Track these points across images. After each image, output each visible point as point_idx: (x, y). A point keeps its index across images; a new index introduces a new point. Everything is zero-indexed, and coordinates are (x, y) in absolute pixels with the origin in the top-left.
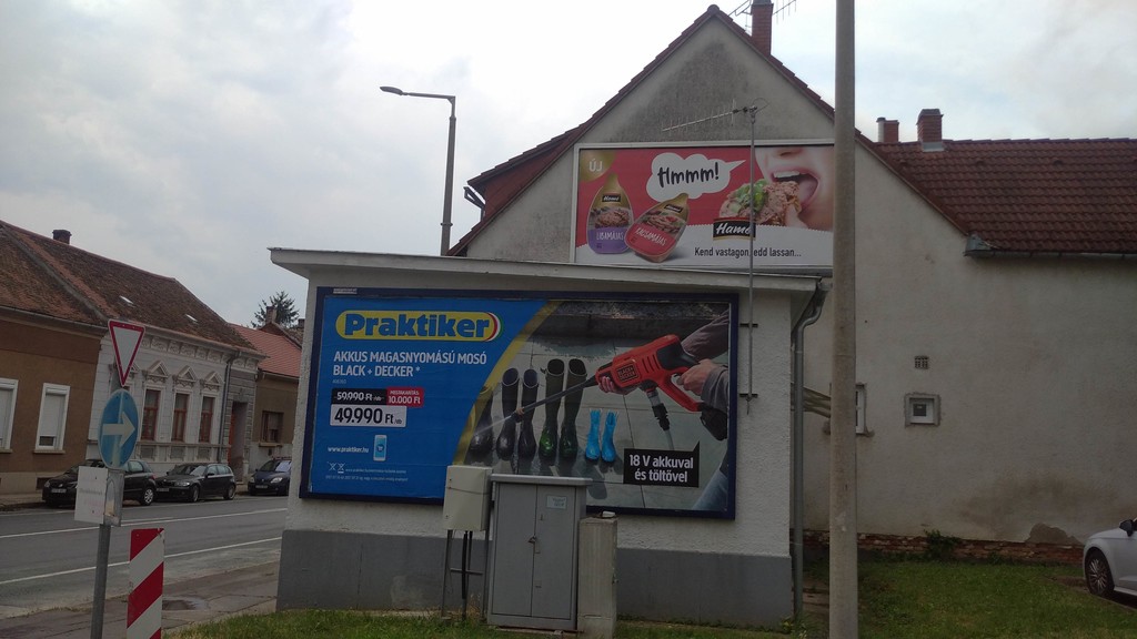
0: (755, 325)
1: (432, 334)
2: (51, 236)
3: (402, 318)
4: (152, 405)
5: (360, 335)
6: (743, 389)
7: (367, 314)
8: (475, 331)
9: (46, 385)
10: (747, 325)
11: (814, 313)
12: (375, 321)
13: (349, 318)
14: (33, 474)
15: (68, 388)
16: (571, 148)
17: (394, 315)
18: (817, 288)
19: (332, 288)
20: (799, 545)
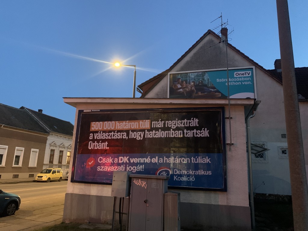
0: (231, 118)
2: (38, 111)
4: (61, 155)
6: (228, 142)
9: (32, 149)
10: (228, 118)
11: (253, 114)
14: (28, 173)
15: (38, 150)
16: (167, 74)
18: (255, 103)
19: (83, 110)
20: (252, 202)
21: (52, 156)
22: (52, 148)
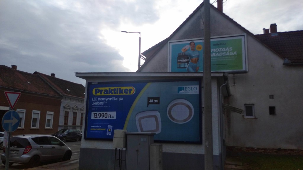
1: (117, 93)
2: (50, 75)
3: (110, 89)
4: (75, 116)
5: (99, 94)
6: (203, 106)
7: (100, 89)
8: (129, 92)
9: (47, 112)
10: (203, 87)
11: (225, 83)
12: (102, 90)
13: (96, 90)
15: (53, 112)
16: (167, 42)
17: (107, 88)
19: (91, 83)
21: (66, 117)
22: (66, 110)
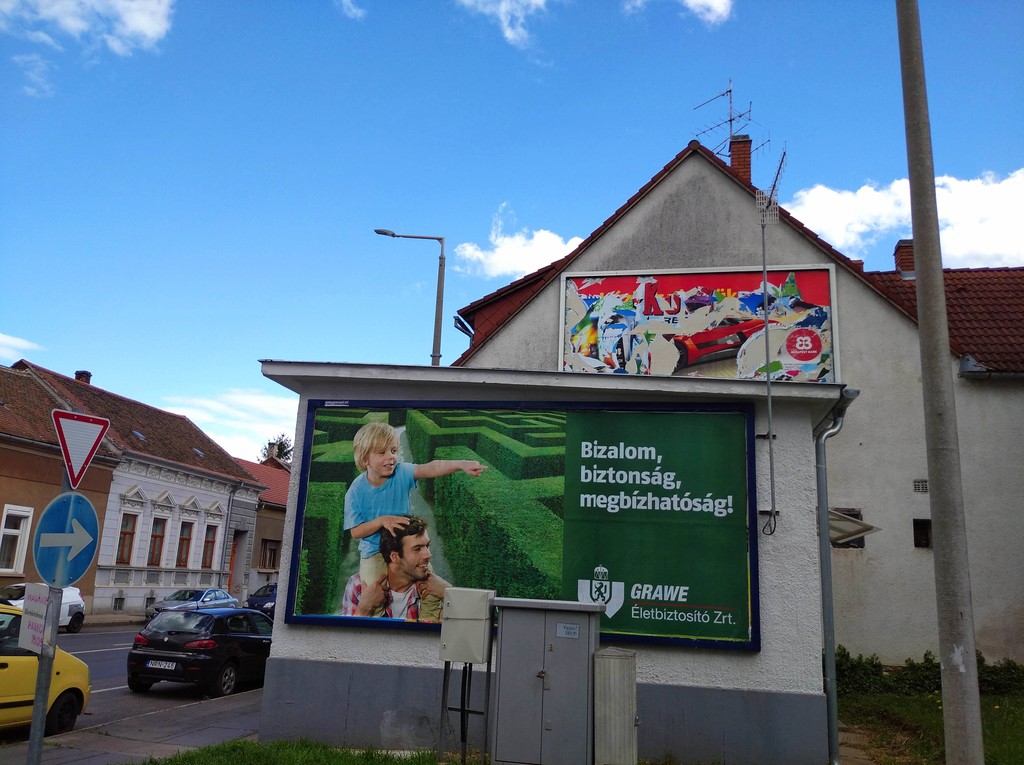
0: (774, 436)
4: (159, 533)
6: (764, 506)
10: (764, 437)
11: (835, 424)
16: (558, 277)
18: (841, 396)
19: (324, 401)
20: (832, 680)
21: (127, 537)
22: (130, 509)
